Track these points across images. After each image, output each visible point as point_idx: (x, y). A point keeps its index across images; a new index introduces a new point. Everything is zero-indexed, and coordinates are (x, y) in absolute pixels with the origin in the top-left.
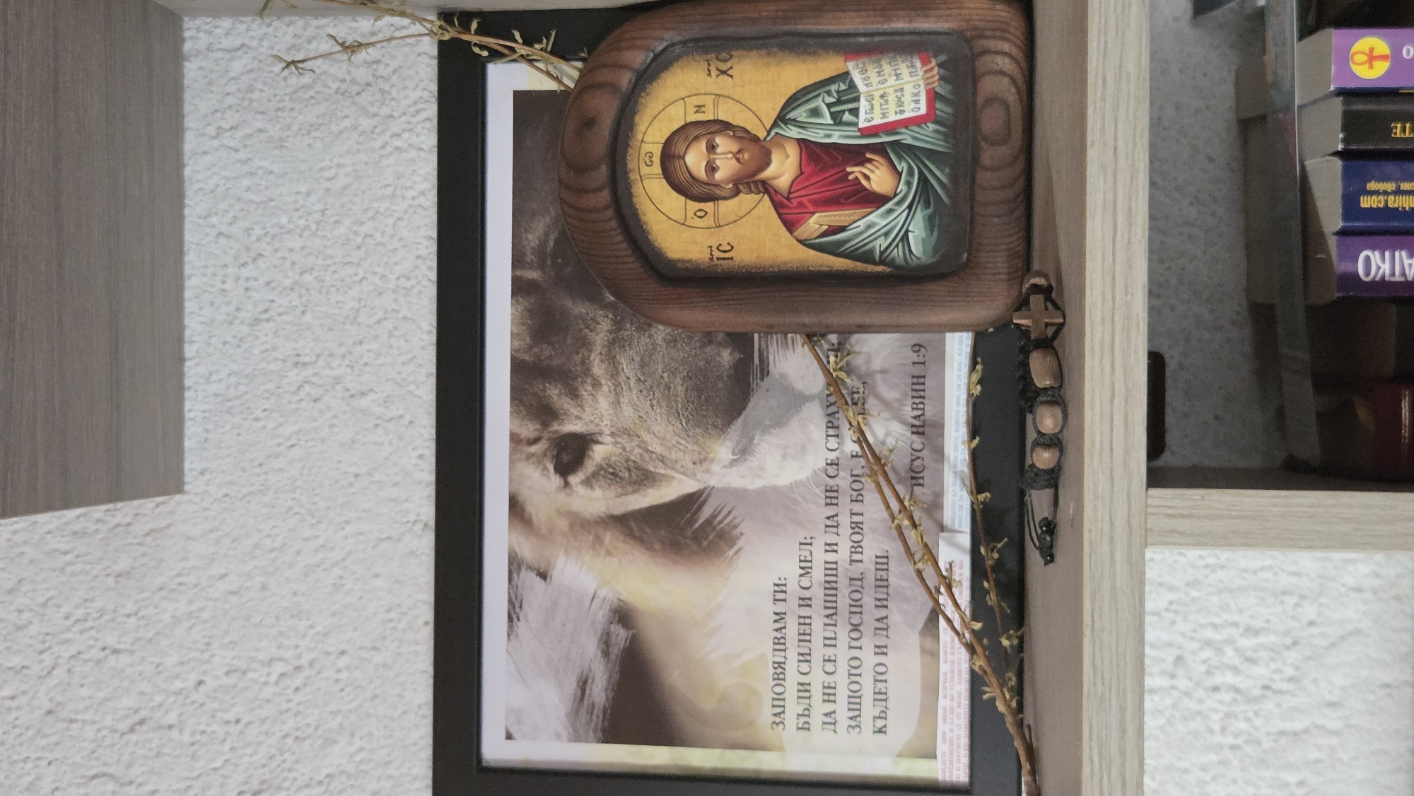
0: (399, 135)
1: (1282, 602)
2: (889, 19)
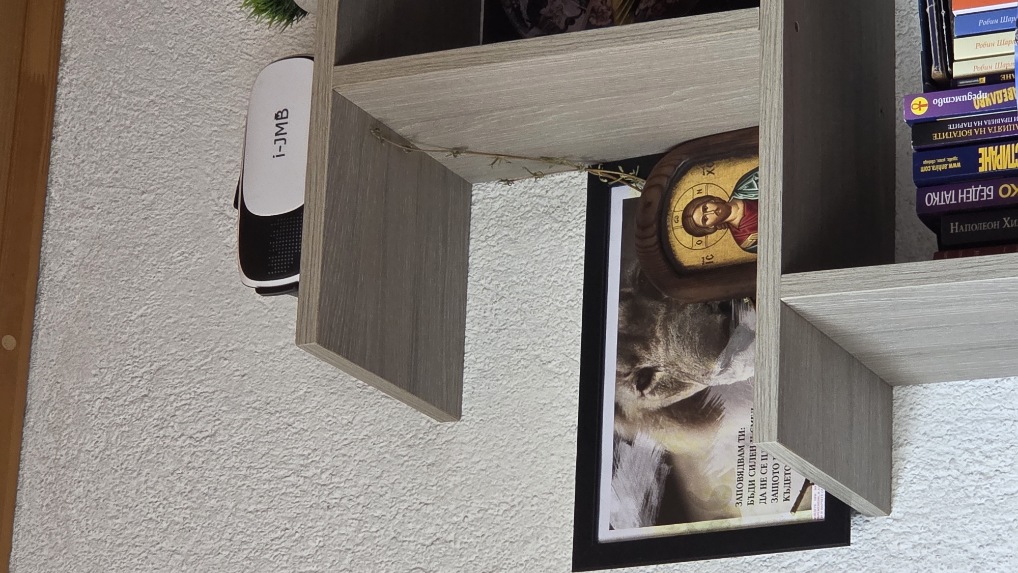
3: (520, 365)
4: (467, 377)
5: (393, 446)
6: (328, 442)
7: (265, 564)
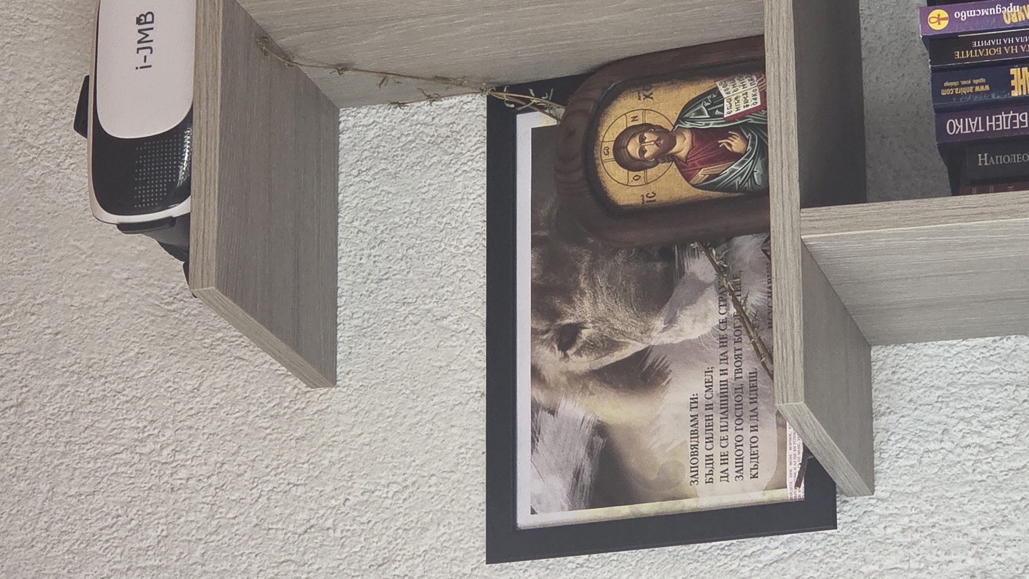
0: (465, 164)
3: (407, 321)
4: (343, 335)
5: (251, 417)
6: (168, 412)
7: (94, 558)
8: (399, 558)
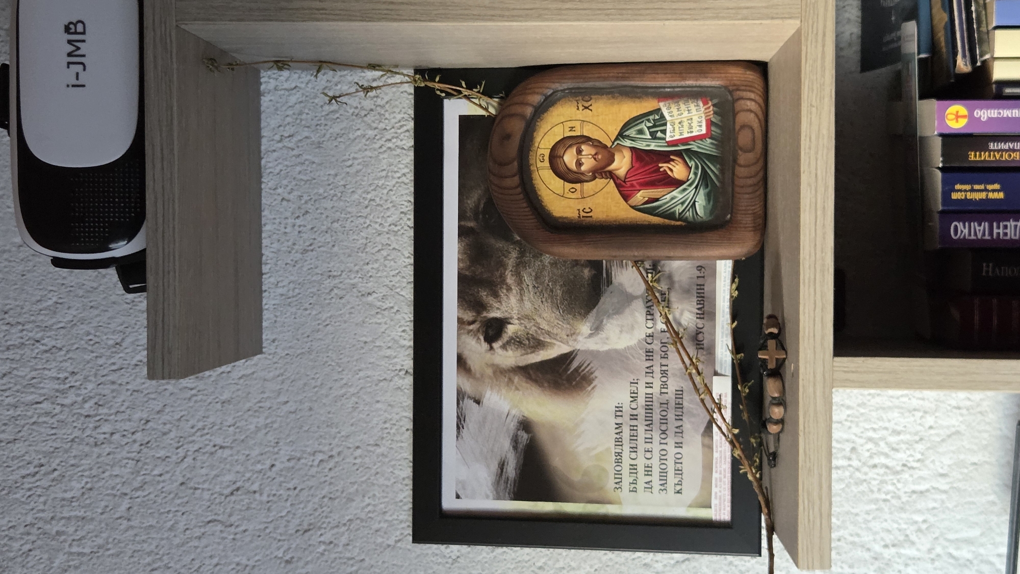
0: (390, 140)
1: (913, 415)
2: (684, 79)
3: (333, 294)
4: (268, 302)
6: (89, 365)
8: (325, 525)
